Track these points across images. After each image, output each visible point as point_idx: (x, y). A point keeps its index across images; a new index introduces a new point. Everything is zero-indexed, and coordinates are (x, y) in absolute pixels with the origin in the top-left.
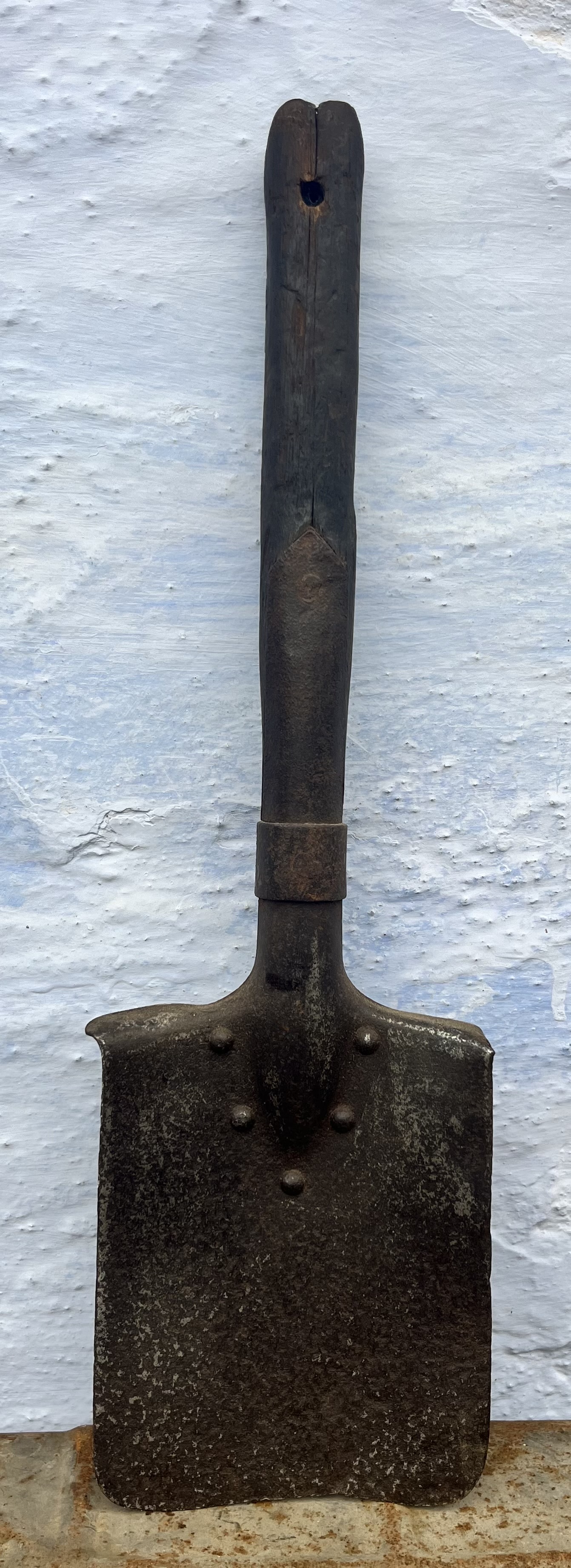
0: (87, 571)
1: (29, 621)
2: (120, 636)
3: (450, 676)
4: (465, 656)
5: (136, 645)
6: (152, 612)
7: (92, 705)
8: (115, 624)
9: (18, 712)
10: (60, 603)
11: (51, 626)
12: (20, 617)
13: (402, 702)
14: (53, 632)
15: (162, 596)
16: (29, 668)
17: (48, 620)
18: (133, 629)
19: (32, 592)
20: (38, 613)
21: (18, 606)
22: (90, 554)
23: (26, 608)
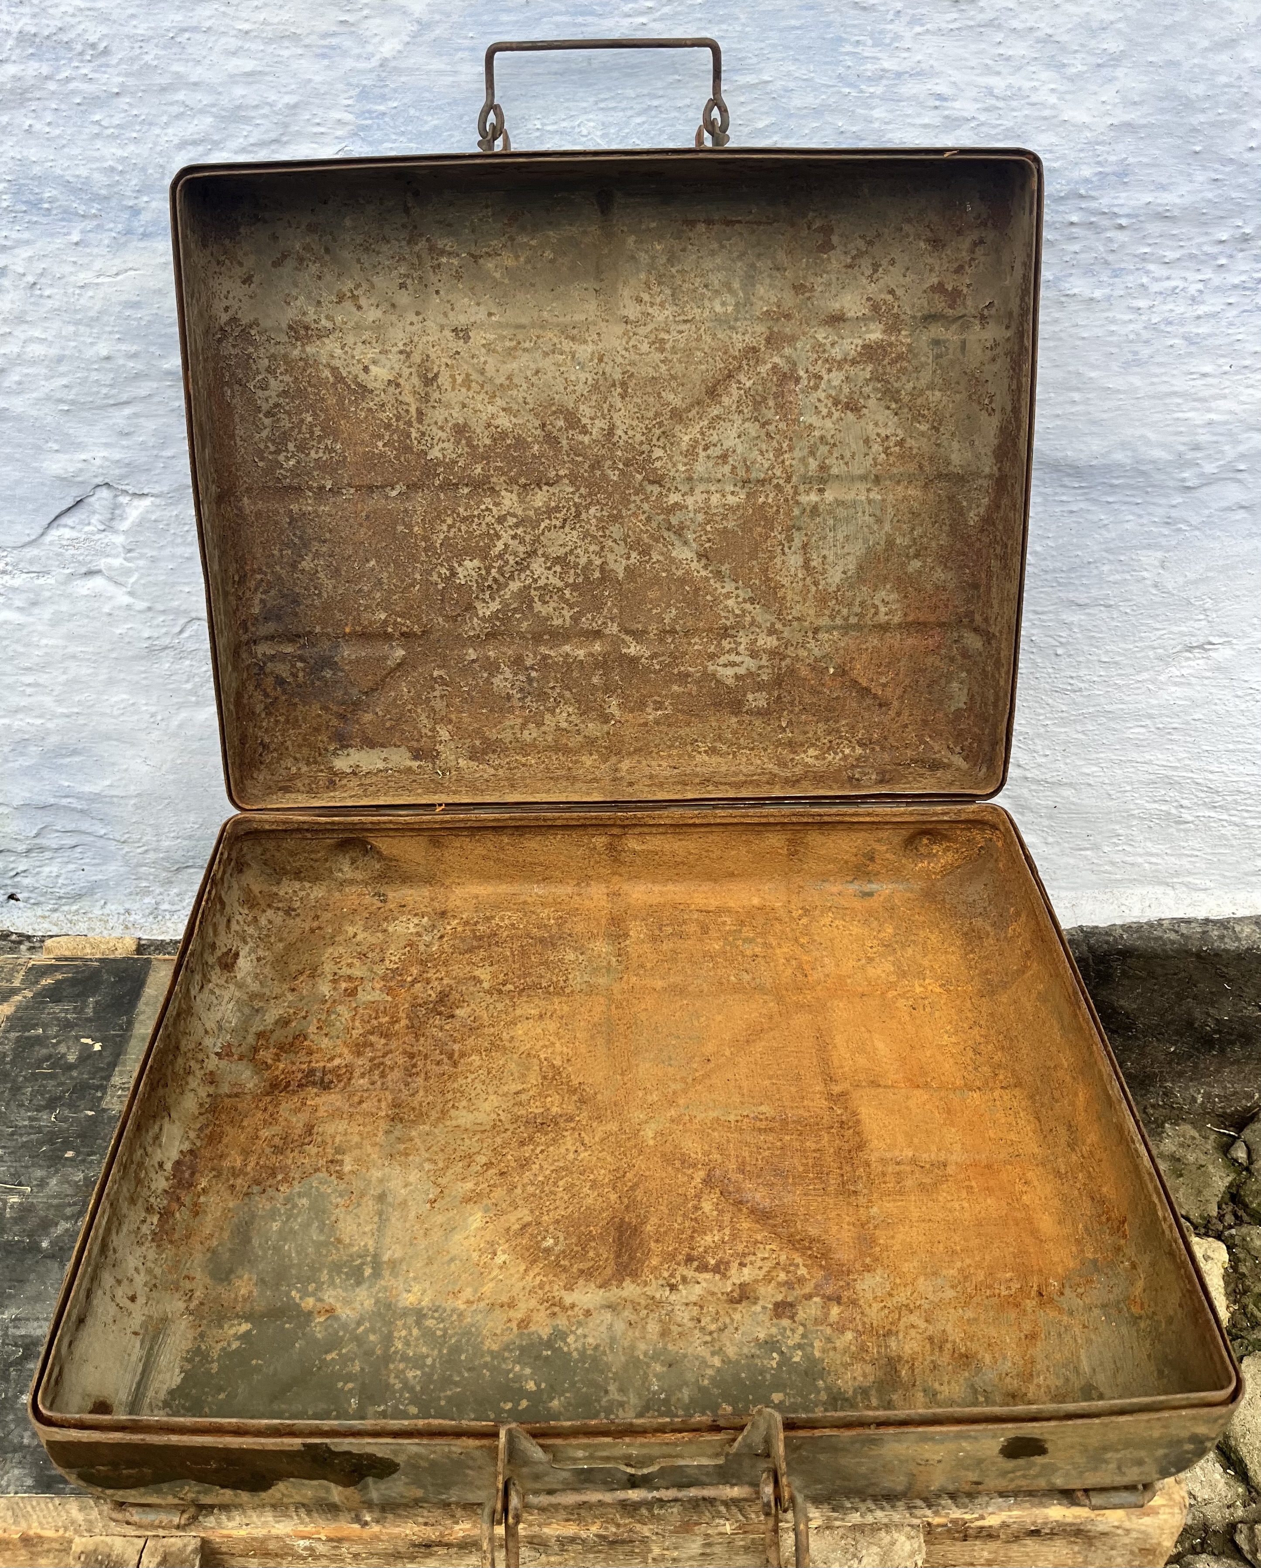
0: (415, 27)
1: (381, 65)
2: (441, 73)
3: (661, 93)
4: (671, 78)
5: (451, 79)
6: (460, 55)
7: (426, 122)
8: (437, 64)
9: (379, 128)
10: (399, 52)
11: (395, 68)
12: (375, 62)
13: (630, 113)
14: (398, 71)
15: (466, 43)
16: (384, 98)
17: (393, 64)
18: (449, 68)
19: (381, 43)
20: (386, 59)
21: (373, 55)
22: (417, 15)
23: (378, 57)
